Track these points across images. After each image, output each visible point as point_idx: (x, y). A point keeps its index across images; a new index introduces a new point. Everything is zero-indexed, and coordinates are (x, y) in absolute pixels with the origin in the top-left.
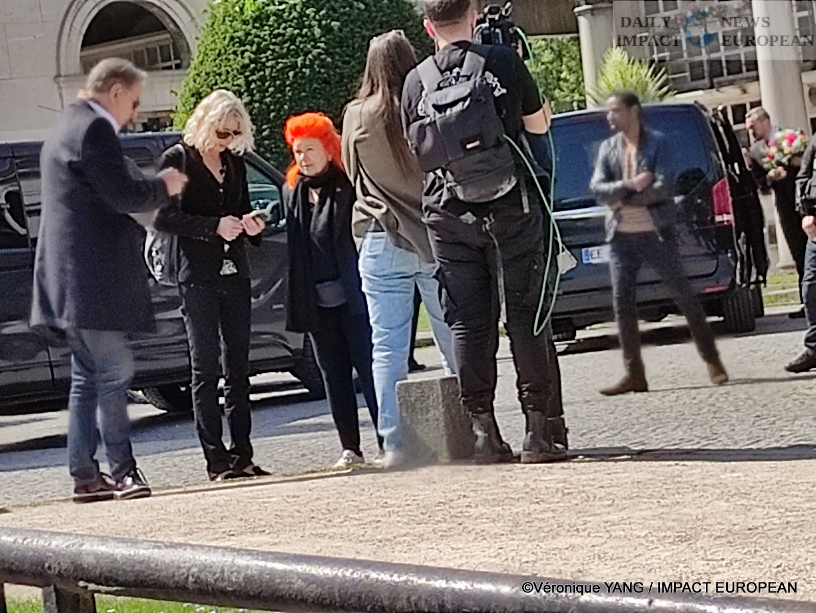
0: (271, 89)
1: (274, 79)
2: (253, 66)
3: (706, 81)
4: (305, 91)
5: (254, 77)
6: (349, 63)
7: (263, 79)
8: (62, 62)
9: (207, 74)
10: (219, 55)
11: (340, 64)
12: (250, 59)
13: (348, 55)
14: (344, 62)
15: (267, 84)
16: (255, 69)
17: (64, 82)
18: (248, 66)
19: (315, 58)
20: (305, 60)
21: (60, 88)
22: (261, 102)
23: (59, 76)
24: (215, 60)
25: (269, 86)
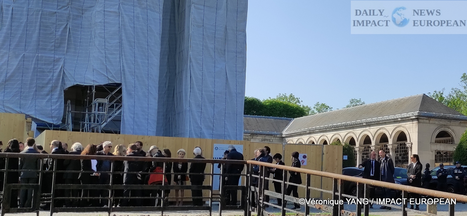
21: (431, 144)
23: (431, 142)
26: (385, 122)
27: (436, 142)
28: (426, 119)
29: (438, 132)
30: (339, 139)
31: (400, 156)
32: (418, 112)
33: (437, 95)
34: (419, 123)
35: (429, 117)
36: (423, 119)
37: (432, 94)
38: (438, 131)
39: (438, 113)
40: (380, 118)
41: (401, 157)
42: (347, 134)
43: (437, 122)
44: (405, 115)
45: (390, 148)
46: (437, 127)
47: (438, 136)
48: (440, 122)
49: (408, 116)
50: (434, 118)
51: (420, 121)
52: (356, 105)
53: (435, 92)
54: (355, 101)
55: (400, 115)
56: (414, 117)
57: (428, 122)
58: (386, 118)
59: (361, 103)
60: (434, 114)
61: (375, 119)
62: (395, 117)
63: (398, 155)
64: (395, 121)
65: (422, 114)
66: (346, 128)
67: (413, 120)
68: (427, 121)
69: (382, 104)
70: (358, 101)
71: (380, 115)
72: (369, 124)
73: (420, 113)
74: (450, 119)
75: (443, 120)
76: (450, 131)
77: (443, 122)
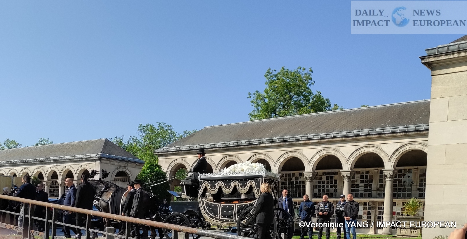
8: (112, 178)
23: (111, 180)
26: (71, 161)
27: (115, 180)
28: (108, 161)
29: (117, 171)
30: (28, 173)
32: (100, 153)
33: (117, 141)
34: (101, 163)
35: (110, 159)
36: (105, 160)
37: (113, 140)
39: (118, 156)
40: (67, 157)
42: (36, 169)
43: (116, 164)
44: (89, 156)
45: (75, 183)
46: (116, 168)
47: (117, 175)
48: (119, 163)
49: (92, 156)
50: (114, 160)
51: (102, 161)
52: (44, 144)
53: (115, 138)
54: (44, 140)
55: (84, 155)
56: (97, 158)
58: (72, 157)
59: (49, 143)
60: (114, 156)
61: (62, 157)
62: (80, 157)
64: (80, 160)
65: (104, 156)
66: (34, 163)
67: (96, 160)
68: (108, 162)
69: (68, 144)
70: (46, 141)
71: (67, 154)
72: (56, 162)
73: (103, 155)
74: (127, 161)
75: (122, 162)
76: (127, 171)
77: (122, 164)
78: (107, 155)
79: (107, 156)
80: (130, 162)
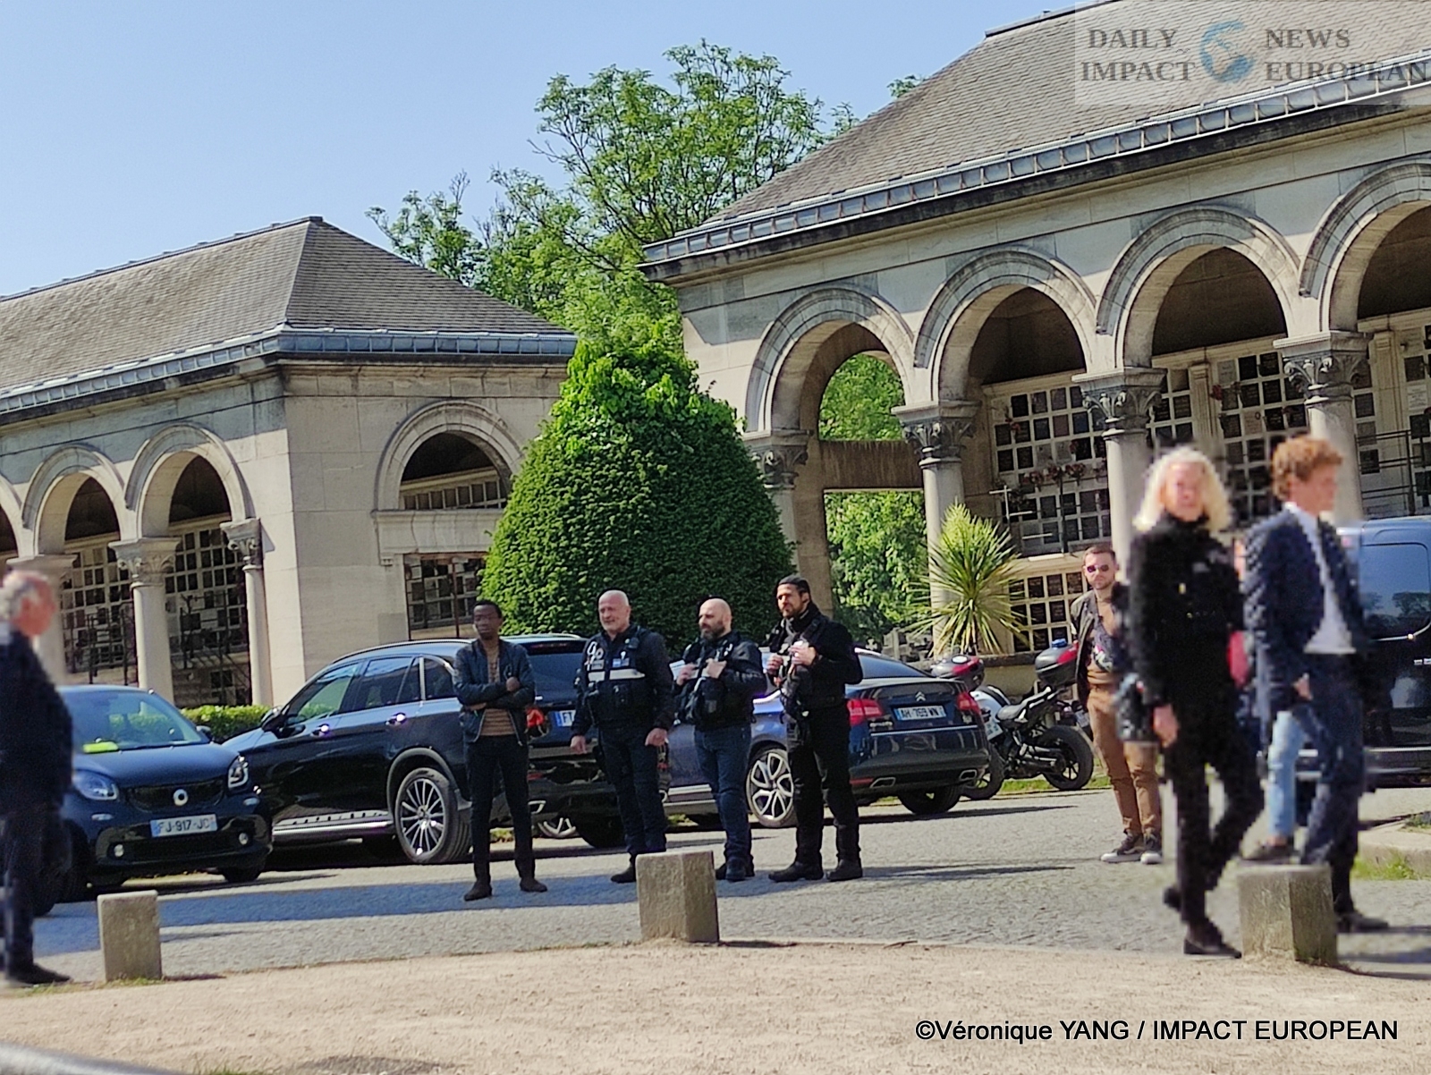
0: (591, 534)
1: (594, 523)
2: (572, 508)
3: (1060, 544)
4: (625, 537)
5: (574, 520)
6: (673, 509)
7: (582, 523)
8: (380, 496)
9: (524, 515)
10: (537, 495)
11: (664, 510)
12: (570, 502)
13: (673, 501)
14: (669, 509)
15: (586, 528)
16: (575, 510)
17: (381, 516)
18: (567, 508)
19: (639, 503)
20: (628, 503)
21: (376, 523)
22: (579, 547)
23: (375, 510)
24: (533, 500)
25: (588, 531)
27: (404, 507)
28: (335, 373)
29: (411, 442)
31: (209, 605)
32: (280, 329)
34: (290, 395)
35: (350, 358)
36: (315, 373)
38: (414, 435)
39: (406, 328)
41: (213, 613)
43: (400, 386)
46: (404, 415)
47: (413, 472)
48: (421, 381)
49: (222, 357)
50: (382, 359)
56: (261, 365)
57: (349, 390)
60: (379, 337)
62: (146, 375)
63: (199, 605)
64: (146, 396)
65: (304, 344)
67: (252, 381)
68: (343, 383)
73: (296, 335)
74: (476, 360)
75: (437, 369)
76: (483, 430)
77: (440, 381)
78: (326, 336)
79: (327, 345)
80: (498, 360)
